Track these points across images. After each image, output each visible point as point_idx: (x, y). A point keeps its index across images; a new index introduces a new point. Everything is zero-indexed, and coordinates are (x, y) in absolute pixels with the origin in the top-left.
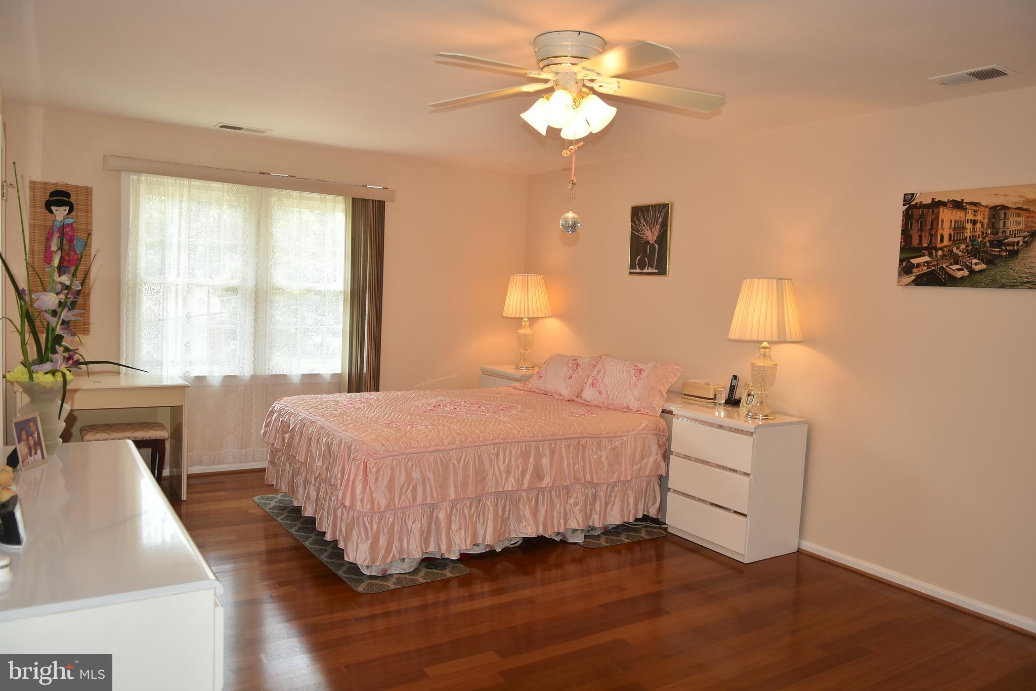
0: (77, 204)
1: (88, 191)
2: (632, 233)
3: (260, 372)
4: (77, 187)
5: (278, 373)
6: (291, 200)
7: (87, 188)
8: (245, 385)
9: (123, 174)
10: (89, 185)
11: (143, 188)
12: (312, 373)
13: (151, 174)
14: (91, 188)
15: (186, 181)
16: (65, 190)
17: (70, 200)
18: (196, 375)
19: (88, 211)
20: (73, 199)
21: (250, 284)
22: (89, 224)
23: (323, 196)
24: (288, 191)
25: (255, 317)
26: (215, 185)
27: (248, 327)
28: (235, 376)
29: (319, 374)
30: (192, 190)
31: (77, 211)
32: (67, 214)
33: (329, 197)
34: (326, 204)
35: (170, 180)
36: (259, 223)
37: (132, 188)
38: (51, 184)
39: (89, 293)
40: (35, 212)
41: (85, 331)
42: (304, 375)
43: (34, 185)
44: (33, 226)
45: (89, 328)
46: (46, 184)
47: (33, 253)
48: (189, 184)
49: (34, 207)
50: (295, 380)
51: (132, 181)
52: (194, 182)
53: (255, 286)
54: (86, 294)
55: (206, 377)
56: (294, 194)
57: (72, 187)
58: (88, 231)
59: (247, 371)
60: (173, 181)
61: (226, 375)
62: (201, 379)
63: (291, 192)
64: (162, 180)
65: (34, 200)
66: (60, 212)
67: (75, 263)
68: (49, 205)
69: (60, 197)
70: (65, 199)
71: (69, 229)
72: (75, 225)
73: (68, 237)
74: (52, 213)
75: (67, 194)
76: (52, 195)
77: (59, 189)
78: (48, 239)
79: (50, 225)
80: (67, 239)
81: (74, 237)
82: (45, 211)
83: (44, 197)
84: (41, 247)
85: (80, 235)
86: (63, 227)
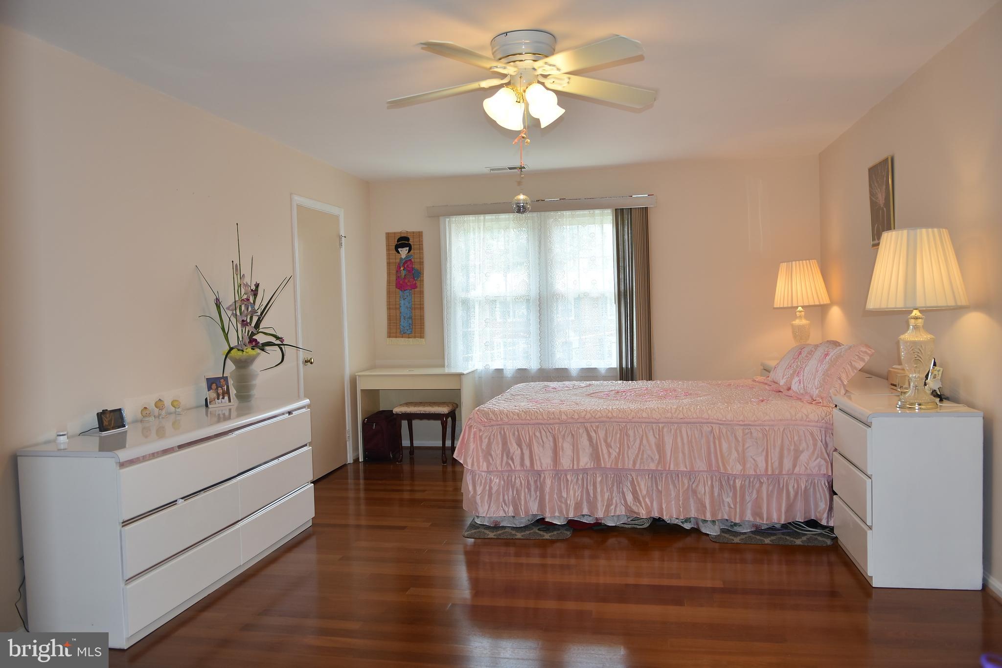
0: (414, 245)
1: (420, 234)
2: (871, 199)
3: (545, 366)
4: (413, 232)
5: (560, 367)
6: (565, 219)
7: (419, 232)
8: (532, 377)
9: (441, 219)
10: (420, 230)
11: (453, 226)
12: (590, 367)
13: (459, 215)
14: (422, 232)
15: (482, 217)
16: (406, 236)
17: (410, 243)
18: (496, 368)
19: (421, 248)
20: (411, 242)
21: (534, 293)
22: (421, 258)
23: (592, 211)
24: (562, 212)
25: (539, 320)
26: (503, 216)
27: (534, 328)
28: (526, 369)
29: (596, 368)
30: (486, 224)
31: (414, 250)
32: (408, 253)
33: (597, 211)
34: (595, 218)
35: (471, 218)
36: (540, 242)
37: (447, 227)
38: (398, 233)
39: (423, 308)
40: (389, 254)
41: (421, 334)
42: (583, 369)
43: (388, 235)
44: (389, 264)
45: (423, 333)
46: (395, 233)
47: (389, 282)
48: (484, 219)
49: (388, 250)
50: (574, 373)
51: (447, 222)
52: (488, 217)
53: (538, 294)
54: (422, 308)
55: (503, 369)
56: (568, 214)
57: (410, 233)
58: (421, 263)
59: (533, 365)
60: (474, 218)
61: (519, 368)
62: (499, 371)
63: (565, 213)
64: (466, 219)
65: (388, 245)
66: (404, 252)
67: (414, 287)
68: (397, 248)
69: (403, 241)
70: (406, 242)
71: (409, 263)
72: (413, 260)
73: (409, 269)
74: (398, 252)
75: (407, 239)
76: (398, 241)
77: (403, 235)
78: (397, 271)
79: (398, 261)
80: (408, 270)
81: (413, 269)
82: (395, 252)
83: (394, 242)
84: (394, 278)
85: (416, 266)
86: (406, 262)
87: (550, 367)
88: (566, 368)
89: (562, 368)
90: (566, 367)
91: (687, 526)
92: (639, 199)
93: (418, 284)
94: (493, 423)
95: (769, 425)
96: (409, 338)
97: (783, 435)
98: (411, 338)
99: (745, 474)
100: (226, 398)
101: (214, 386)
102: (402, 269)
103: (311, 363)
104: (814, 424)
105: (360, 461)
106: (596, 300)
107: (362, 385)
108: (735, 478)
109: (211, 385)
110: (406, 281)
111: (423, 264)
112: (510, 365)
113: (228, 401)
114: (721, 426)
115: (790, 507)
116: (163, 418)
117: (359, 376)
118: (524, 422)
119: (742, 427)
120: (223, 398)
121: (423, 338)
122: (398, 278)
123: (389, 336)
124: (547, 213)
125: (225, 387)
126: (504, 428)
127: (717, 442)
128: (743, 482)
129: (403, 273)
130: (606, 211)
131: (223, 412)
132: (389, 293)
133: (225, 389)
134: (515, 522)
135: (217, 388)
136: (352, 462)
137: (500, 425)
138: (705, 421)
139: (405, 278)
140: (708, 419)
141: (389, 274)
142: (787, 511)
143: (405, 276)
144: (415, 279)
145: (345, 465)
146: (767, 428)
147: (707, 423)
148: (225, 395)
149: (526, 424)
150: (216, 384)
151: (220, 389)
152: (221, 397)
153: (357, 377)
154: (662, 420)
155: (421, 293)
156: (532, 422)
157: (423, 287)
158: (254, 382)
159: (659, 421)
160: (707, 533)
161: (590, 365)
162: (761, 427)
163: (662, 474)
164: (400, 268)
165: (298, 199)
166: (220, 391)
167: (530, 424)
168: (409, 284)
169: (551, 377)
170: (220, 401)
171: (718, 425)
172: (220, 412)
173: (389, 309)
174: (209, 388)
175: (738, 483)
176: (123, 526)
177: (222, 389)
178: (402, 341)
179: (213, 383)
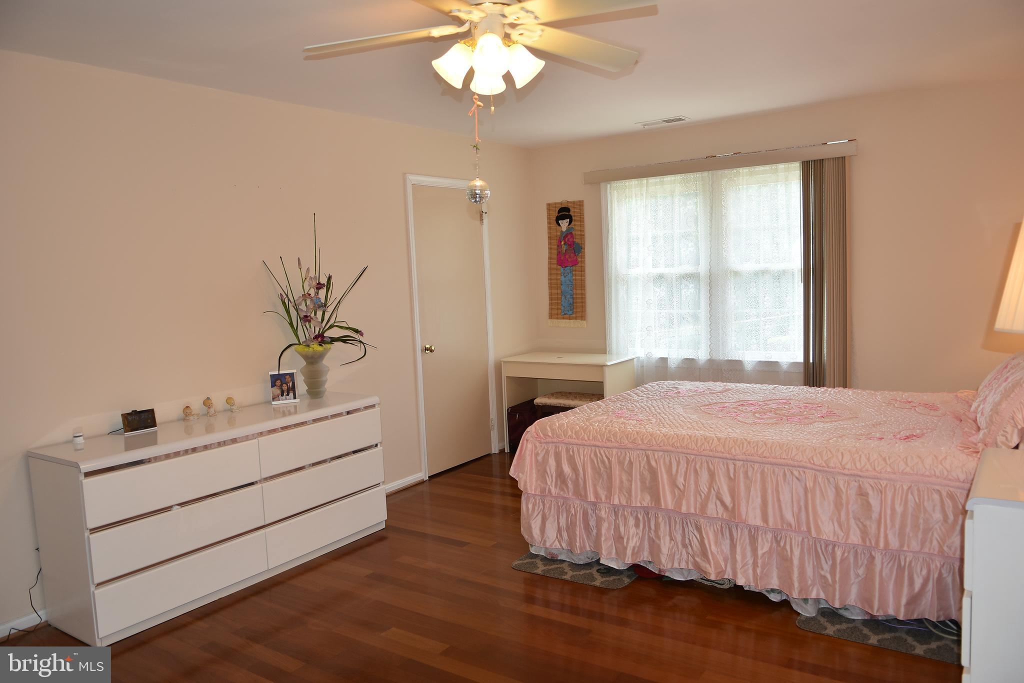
0: (575, 216)
1: (580, 204)
3: (715, 358)
4: (574, 202)
5: (733, 358)
6: (743, 177)
7: (580, 201)
9: (602, 185)
10: (581, 199)
11: (615, 193)
13: (620, 180)
14: (583, 201)
15: (644, 181)
16: (566, 206)
17: (570, 214)
18: (660, 357)
19: (582, 220)
20: (572, 213)
21: (703, 270)
22: (582, 230)
23: (774, 166)
24: (738, 169)
25: (709, 302)
26: (668, 178)
27: (703, 311)
28: (693, 359)
29: (776, 362)
30: (650, 188)
31: (575, 221)
32: (568, 225)
33: (781, 166)
34: (778, 174)
35: (634, 182)
36: (712, 207)
37: (609, 195)
38: (558, 203)
39: (585, 286)
40: (550, 227)
41: (583, 317)
42: (760, 361)
43: (549, 206)
44: (550, 238)
45: (585, 314)
46: (555, 204)
47: (550, 258)
48: (647, 183)
49: (549, 223)
50: (748, 367)
51: (609, 188)
52: (652, 180)
53: (708, 270)
54: (583, 287)
55: (667, 358)
56: (745, 171)
57: (571, 202)
58: (582, 236)
59: (702, 355)
60: (636, 182)
61: (686, 357)
62: (664, 360)
63: (741, 170)
64: (627, 184)
65: (549, 217)
66: (564, 224)
67: (575, 263)
68: (558, 219)
69: (564, 213)
70: (567, 213)
71: (569, 236)
72: (574, 233)
73: (569, 243)
74: (559, 225)
75: (567, 209)
76: (559, 212)
77: (563, 206)
78: (558, 246)
79: (559, 234)
80: (569, 245)
81: (573, 243)
82: (555, 224)
83: (555, 214)
84: (555, 254)
85: (577, 240)
86: (566, 236)
87: (721, 358)
88: (740, 361)
89: (736, 360)
90: (741, 359)
91: (775, 598)
92: (836, 145)
93: (579, 259)
94: (549, 440)
95: (886, 479)
96: (570, 319)
97: (907, 495)
98: (572, 319)
99: (850, 541)
100: (291, 395)
101: (278, 383)
102: (563, 243)
103: (432, 351)
104: (958, 484)
105: (506, 452)
106: (779, 276)
107: (507, 372)
108: (834, 546)
109: (275, 382)
110: (567, 257)
111: (584, 238)
112: (675, 355)
113: (293, 397)
114: (818, 473)
115: (914, 600)
116: (211, 416)
117: (504, 362)
118: (580, 442)
119: (847, 478)
120: (288, 395)
121: (584, 320)
122: (559, 253)
123: (551, 318)
124: (720, 172)
125: (291, 384)
126: (559, 446)
127: (809, 496)
128: (846, 555)
129: (564, 248)
130: (793, 165)
131: (288, 409)
132: (550, 270)
133: (291, 386)
134: (573, 558)
135: (281, 385)
136: (497, 452)
137: (555, 443)
138: (796, 464)
139: (565, 254)
140: (801, 461)
141: (550, 249)
142: (908, 604)
143: (566, 250)
144: (576, 254)
145: (489, 455)
146: (884, 483)
147: (799, 467)
148: (290, 392)
149: (583, 445)
150: (281, 381)
151: (284, 385)
152: (285, 394)
153: (502, 363)
154: (740, 457)
155: (583, 270)
156: (588, 443)
157: (584, 264)
158: (324, 379)
159: (736, 458)
160: (799, 611)
161: (770, 358)
162: (876, 481)
163: (738, 525)
164: (561, 242)
165: (413, 179)
166: (285, 387)
167: (587, 446)
168: (569, 260)
169: (722, 369)
170: (284, 397)
171: (814, 471)
172: (285, 409)
173: (550, 287)
174: (273, 385)
175: (839, 553)
176: (91, 534)
177: (287, 385)
178: (563, 323)
179: (277, 380)
